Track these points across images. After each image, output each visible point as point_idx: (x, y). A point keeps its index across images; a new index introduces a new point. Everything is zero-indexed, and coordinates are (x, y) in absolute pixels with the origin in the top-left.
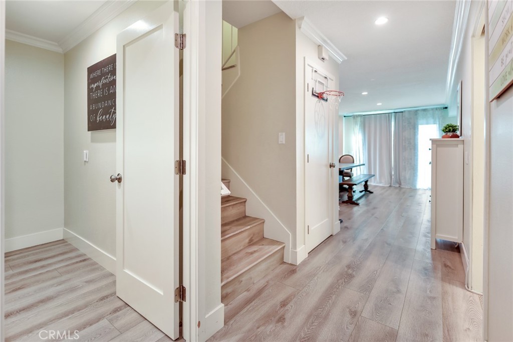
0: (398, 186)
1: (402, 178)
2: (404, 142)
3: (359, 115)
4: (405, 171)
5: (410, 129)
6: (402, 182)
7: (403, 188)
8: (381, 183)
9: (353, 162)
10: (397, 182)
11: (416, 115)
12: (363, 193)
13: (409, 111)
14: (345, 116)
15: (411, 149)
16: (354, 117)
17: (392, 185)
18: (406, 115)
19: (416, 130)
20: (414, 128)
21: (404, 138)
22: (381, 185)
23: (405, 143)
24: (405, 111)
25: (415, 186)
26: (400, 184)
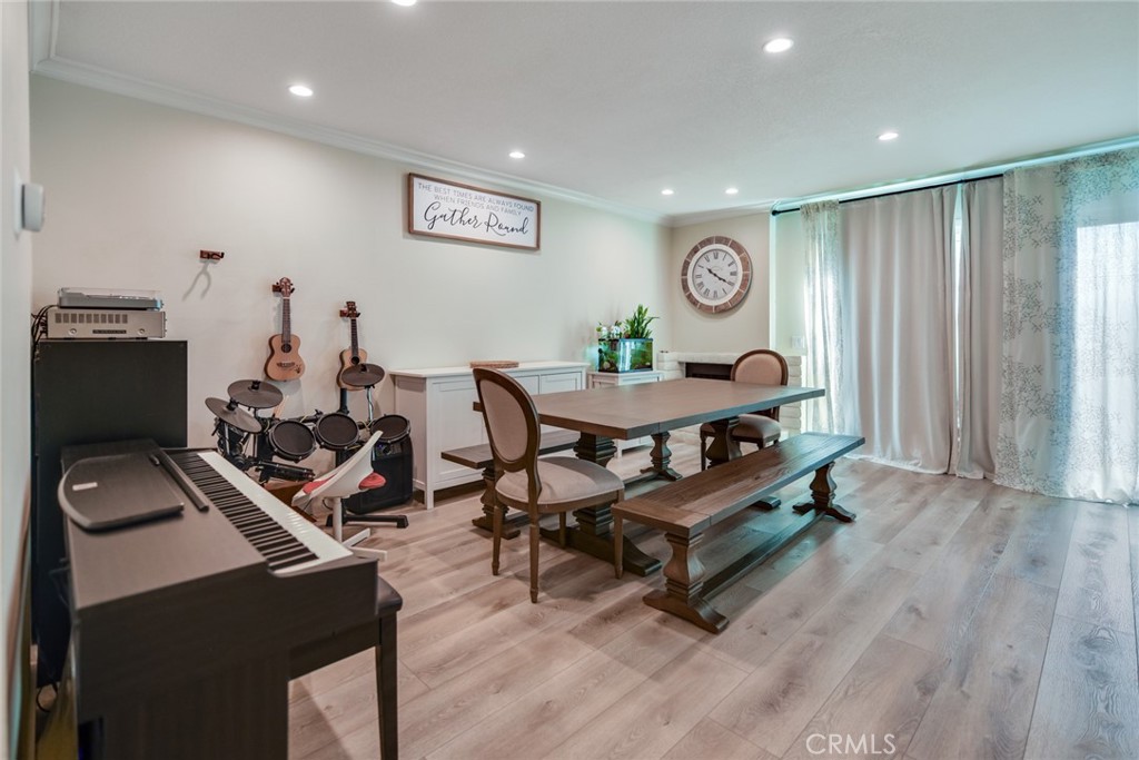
0: (979, 475)
1: (997, 446)
2: (1006, 299)
3: (824, 204)
4: (1013, 418)
5: (1036, 243)
6: (997, 461)
7: (1005, 489)
8: (907, 457)
9: (784, 382)
10: (974, 460)
11: (1064, 183)
12: (809, 517)
13: (1031, 171)
14: (775, 213)
15: (1037, 328)
16: (808, 211)
17: (954, 469)
18: (1019, 187)
19: (1064, 249)
20: (1055, 239)
21: (1006, 284)
22: (908, 467)
23: (1012, 302)
24: (1010, 173)
25: (1058, 485)
26: (989, 468)
